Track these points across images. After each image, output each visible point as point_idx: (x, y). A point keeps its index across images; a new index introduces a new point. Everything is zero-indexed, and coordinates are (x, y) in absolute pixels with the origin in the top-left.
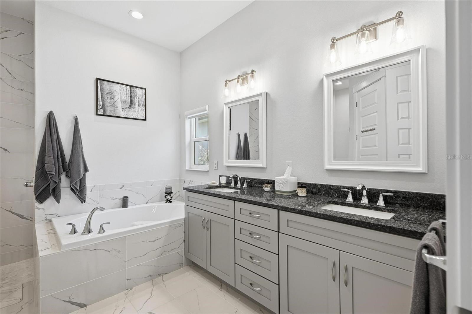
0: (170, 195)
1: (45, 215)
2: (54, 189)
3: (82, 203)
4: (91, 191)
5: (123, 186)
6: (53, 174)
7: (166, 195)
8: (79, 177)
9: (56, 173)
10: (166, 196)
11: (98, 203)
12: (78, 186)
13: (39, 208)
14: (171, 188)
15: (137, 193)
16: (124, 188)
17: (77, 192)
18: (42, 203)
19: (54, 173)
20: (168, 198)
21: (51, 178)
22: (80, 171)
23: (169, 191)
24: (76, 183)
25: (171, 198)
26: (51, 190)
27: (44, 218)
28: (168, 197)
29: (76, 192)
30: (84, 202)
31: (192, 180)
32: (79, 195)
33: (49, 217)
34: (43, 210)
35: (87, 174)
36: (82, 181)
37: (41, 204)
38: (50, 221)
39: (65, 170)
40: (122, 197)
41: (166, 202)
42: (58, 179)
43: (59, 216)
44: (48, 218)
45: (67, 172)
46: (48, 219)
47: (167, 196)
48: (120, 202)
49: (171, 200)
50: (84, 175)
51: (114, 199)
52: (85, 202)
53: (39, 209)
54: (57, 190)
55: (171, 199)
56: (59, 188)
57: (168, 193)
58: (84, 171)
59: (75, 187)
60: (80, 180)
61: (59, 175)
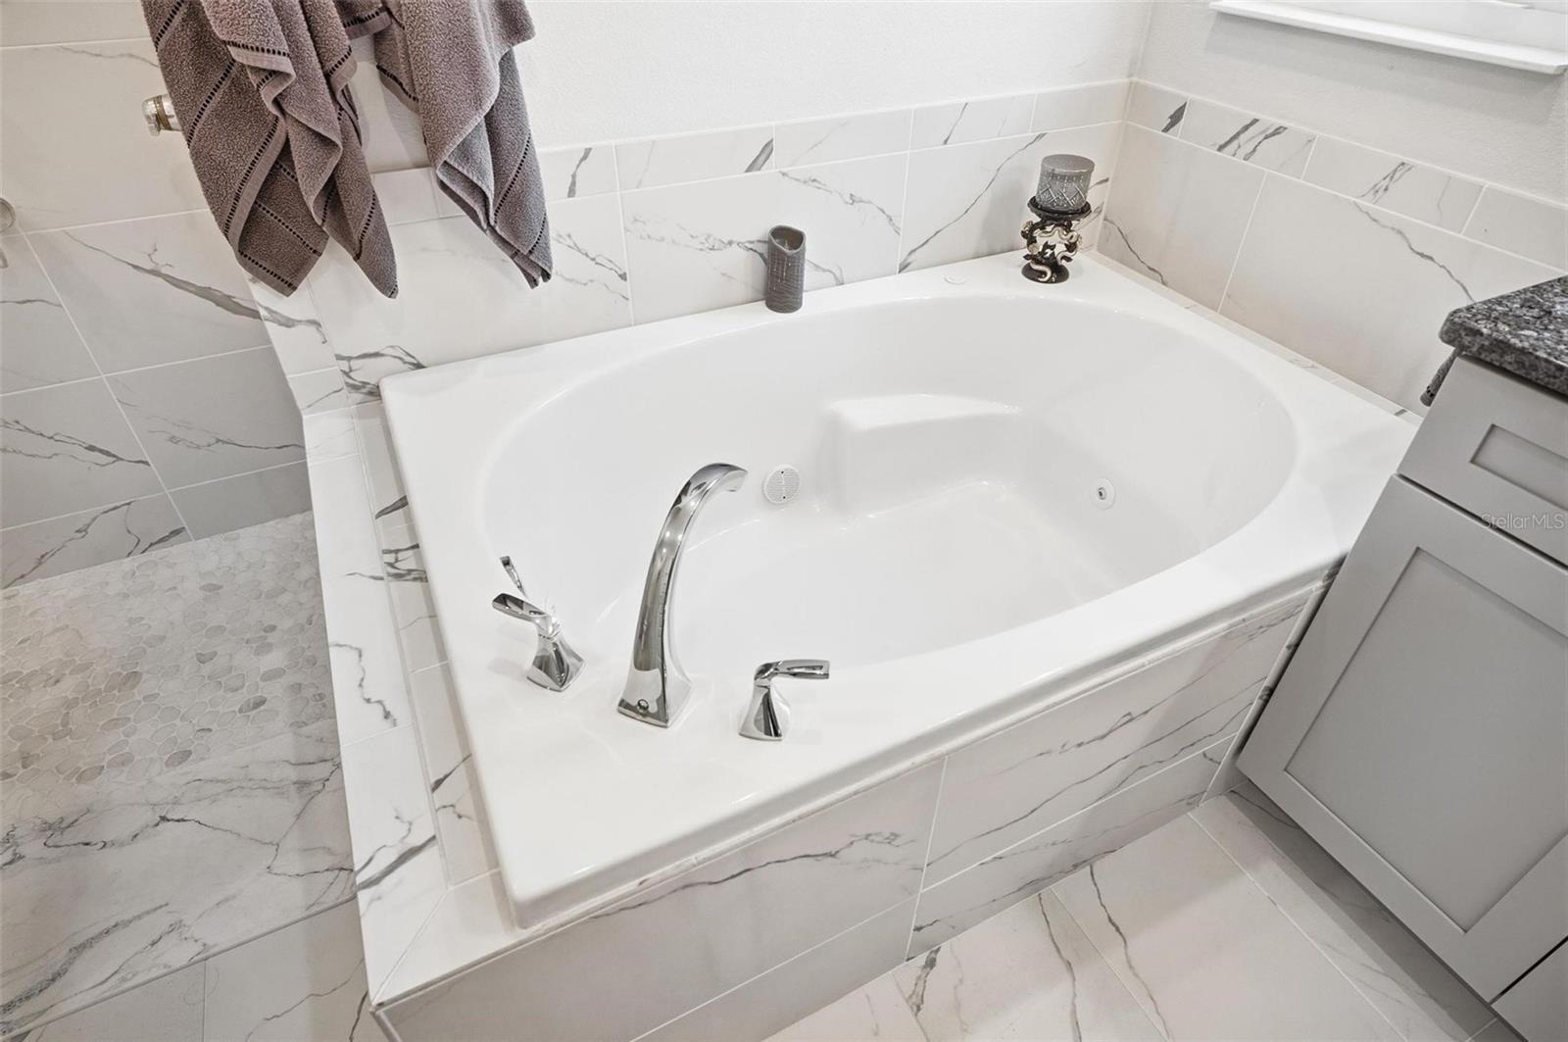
0: (1068, 228)
1: (339, 357)
2: (331, 193)
3: (533, 282)
4: (572, 192)
5: (767, 149)
6: (286, 76)
7: (1036, 219)
8: (478, 101)
9: (296, 57)
10: (1033, 227)
11: (623, 277)
12: (482, 174)
13: (289, 319)
14: (1079, 169)
15: (853, 199)
16: (770, 169)
17: (487, 214)
18: (295, 289)
19: (285, 65)
20: (1046, 246)
21: (276, 102)
22: (470, 34)
23: (1064, 196)
24: (465, 151)
25: (1071, 247)
26: (316, 201)
27: (340, 381)
28: (1054, 239)
29: (481, 217)
30: (540, 279)
31: (1271, 120)
32: (502, 234)
33: (365, 372)
34: (312, 329)
35: (520, 50)
36: (504, 122)
37: (288, 296)
38: (375, 393)
39: (361, 21)
40: (762, 229)
41: (1030, 273)
42: (332, 108)
43: (419, 366)
44: (359, 377)
45: (379, 38)
46: (365, 384)
47: (1042, 226)
48: (747, 270)
49: (1064, 263)
50: (507, 63)
51: (712, 249)
52: (546, 276)
53: (288, 323)
54: (352, 201)
55: (1064, 258)
56: (364, 183)
57: (1056, 215)
58: (497, 26)
59: (467, 178)
60: (489, 118)
61: (327, 76)
